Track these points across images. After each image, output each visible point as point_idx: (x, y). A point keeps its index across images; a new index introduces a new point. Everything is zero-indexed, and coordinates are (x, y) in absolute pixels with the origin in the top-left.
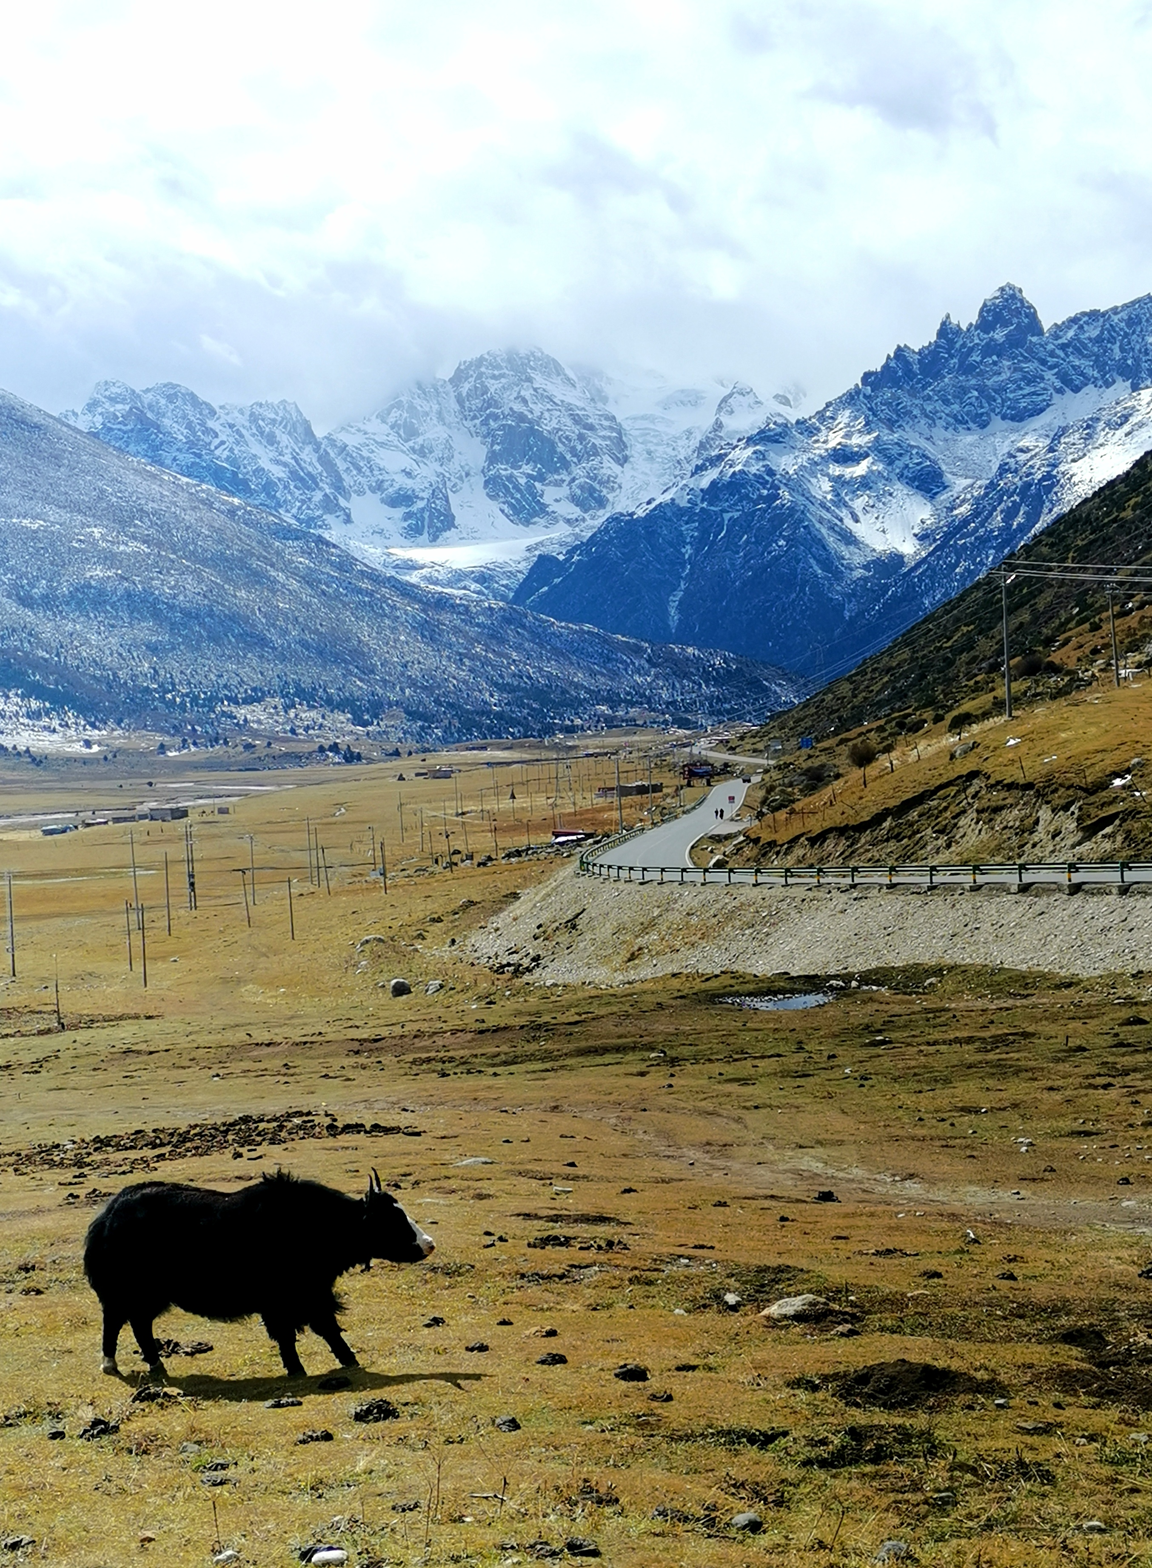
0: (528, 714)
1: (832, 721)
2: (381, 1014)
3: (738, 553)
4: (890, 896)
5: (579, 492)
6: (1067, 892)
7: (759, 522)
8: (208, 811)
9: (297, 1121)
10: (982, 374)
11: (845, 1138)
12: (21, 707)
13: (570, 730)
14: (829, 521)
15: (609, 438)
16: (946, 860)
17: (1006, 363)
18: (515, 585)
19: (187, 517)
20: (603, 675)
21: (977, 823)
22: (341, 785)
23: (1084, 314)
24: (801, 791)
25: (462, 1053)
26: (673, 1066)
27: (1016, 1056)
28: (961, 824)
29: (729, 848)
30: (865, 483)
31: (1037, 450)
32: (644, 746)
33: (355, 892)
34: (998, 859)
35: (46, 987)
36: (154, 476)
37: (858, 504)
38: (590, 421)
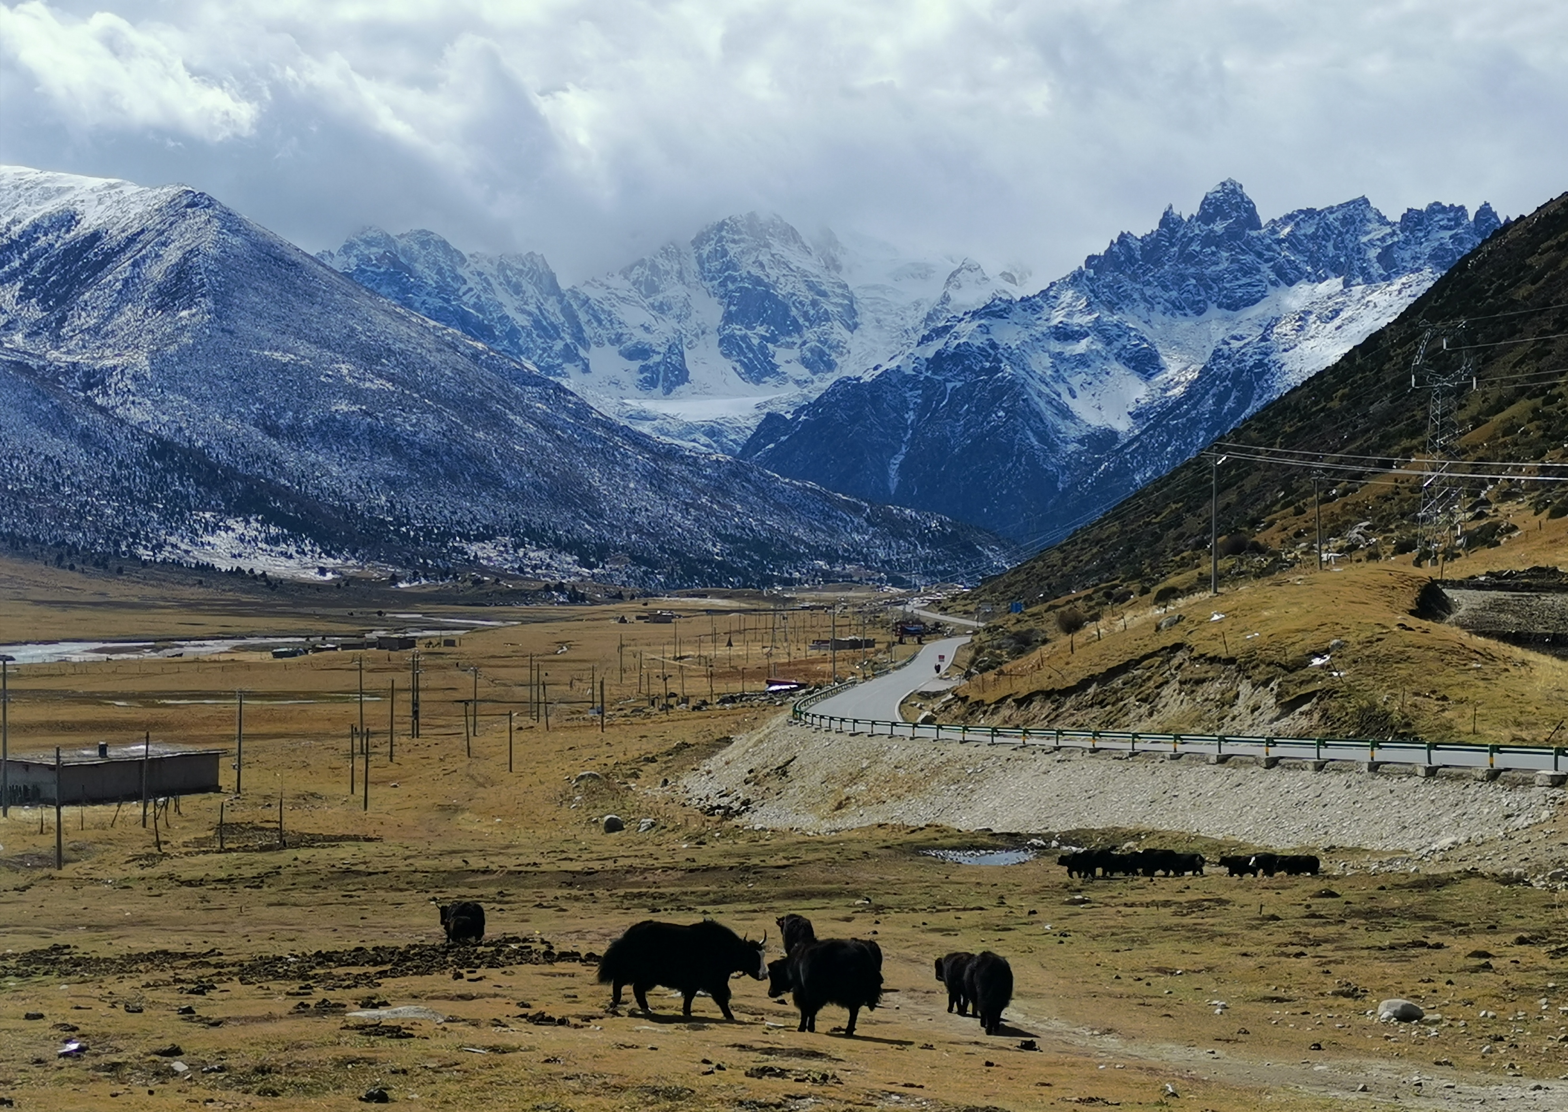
0: (749, 565)
1: (1042, 588)
2: (594, 848)
3: (958, 421)
4: (1092, 760)
5: (809, 355)
6: (1264, 765)
7: (980, 392)
8: (435, 642)
9: (514, 946)
10: (1200, 263)
11: (1045, 991)
12: (260, 532)
13: (788, 583)
14: (1048, 396)
15: (841, 305)
16: (1147, 728)
17: (1226, 254)
18: (742, 439)
19: (432, 359)
20: (823, 531)
21: (1179, 694)
22: (564, 624)
23: (1301, 211)
24: (1008, 653)
25: (672, 890)
26: (878, 914)
27: (1211, 921)
28: (1163, 694)
29: (938, 705)
30: (1082, 361)
31: (1250, 339)
32: (860, 602)
33: (573, 728)
34: (1198, 730)
35: (269, 805)
36: (403, 318)
37: (1075, 381)
38: (823, 288)
